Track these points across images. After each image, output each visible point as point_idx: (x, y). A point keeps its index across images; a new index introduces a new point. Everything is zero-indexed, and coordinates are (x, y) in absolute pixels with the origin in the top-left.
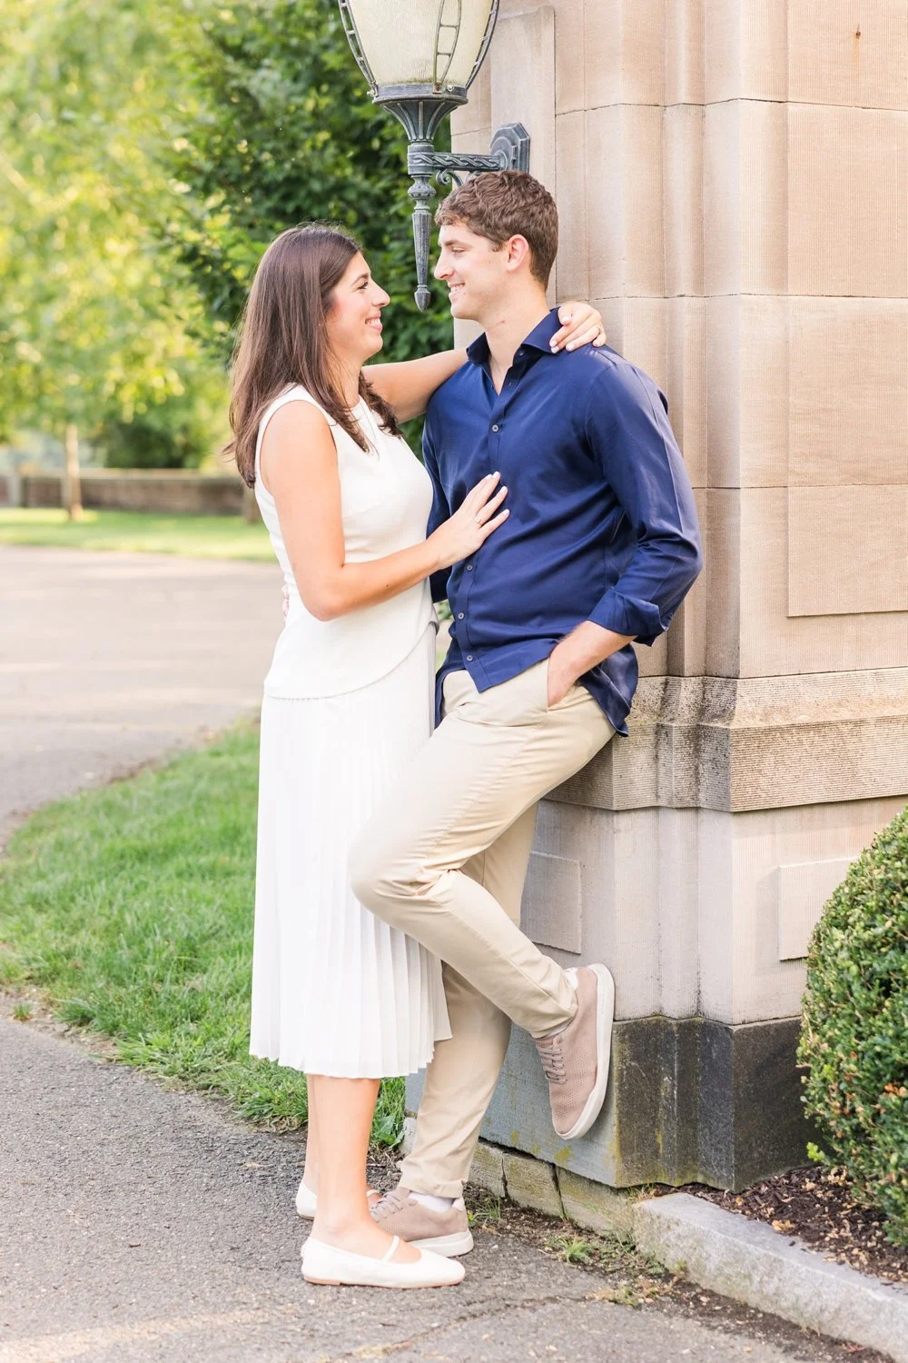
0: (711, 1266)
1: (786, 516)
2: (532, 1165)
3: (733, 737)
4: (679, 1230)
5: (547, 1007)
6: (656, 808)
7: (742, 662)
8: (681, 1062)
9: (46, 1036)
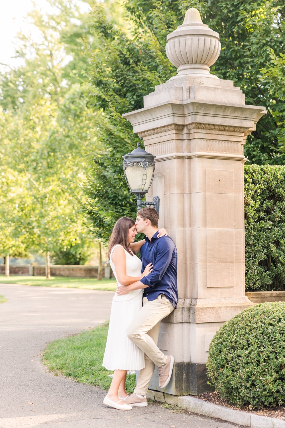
0: (191, 407)
1: (206, 268)
2: (160, 393)
3: (196, 309)
4: (186, 401)
5: (161, 361)
6: (182, 323)
7: (198, 296)
8: (187, 371)
9: (62, 378)
